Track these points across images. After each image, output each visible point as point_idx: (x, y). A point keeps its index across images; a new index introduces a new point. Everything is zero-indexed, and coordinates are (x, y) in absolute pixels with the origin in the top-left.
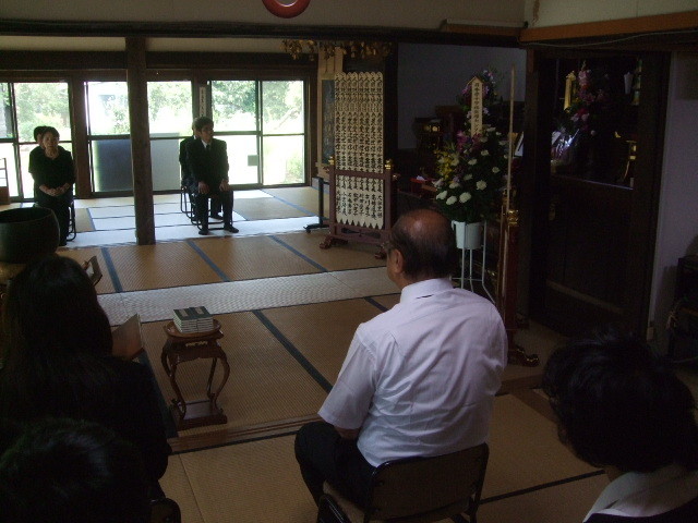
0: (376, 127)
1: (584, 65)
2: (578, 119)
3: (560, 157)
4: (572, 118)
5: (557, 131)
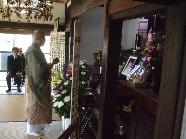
1: (151, 30)
2: (145, 59)
3: (138, 79)
4: (143, 59)
5: (139, 64)
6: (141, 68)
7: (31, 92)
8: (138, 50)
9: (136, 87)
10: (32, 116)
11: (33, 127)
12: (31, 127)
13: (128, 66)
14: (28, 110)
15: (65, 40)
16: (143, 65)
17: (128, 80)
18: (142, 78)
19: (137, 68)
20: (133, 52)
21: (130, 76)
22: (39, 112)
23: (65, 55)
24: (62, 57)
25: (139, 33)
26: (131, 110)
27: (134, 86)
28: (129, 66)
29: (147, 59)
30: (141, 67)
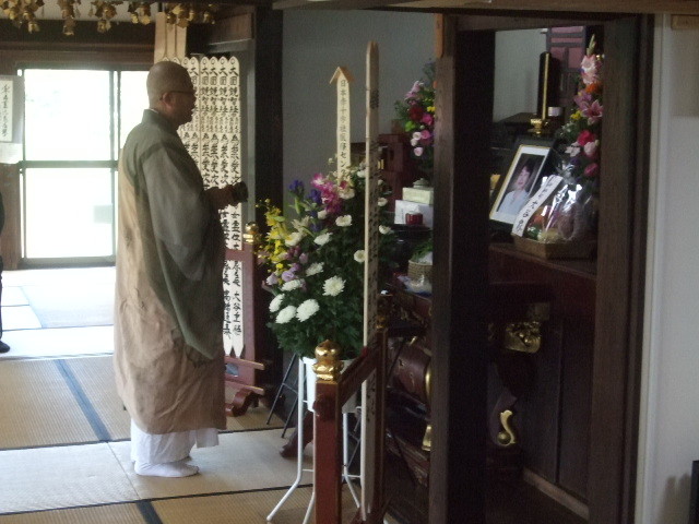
0: (229, 161)
1: (592, 45)
2: (577, 151)
3: (555, 227)
4: (569, 150)
5: (557, 174)
6: (566, 187)
7: (154, 303)
8: (552, 118)
9: (550, 258)
10: (159, 396)
11: (162, 445)
12: (153, 441)
13: (517, 185)
14: (142, 377)
15: (238, 93)
16: (572, 175)
17: (520, 234)
18: (572, 222)
19: (551, 189)
20: (531, 130)
21: (526, 220)
22: (185, 380)
23: (239, 156)
24: (229, 168)
25: (553, 50)
26: (537, 341)
27: (543, 254)
28: (519, 187)
29: (582, 150)
30: (566, 181)
